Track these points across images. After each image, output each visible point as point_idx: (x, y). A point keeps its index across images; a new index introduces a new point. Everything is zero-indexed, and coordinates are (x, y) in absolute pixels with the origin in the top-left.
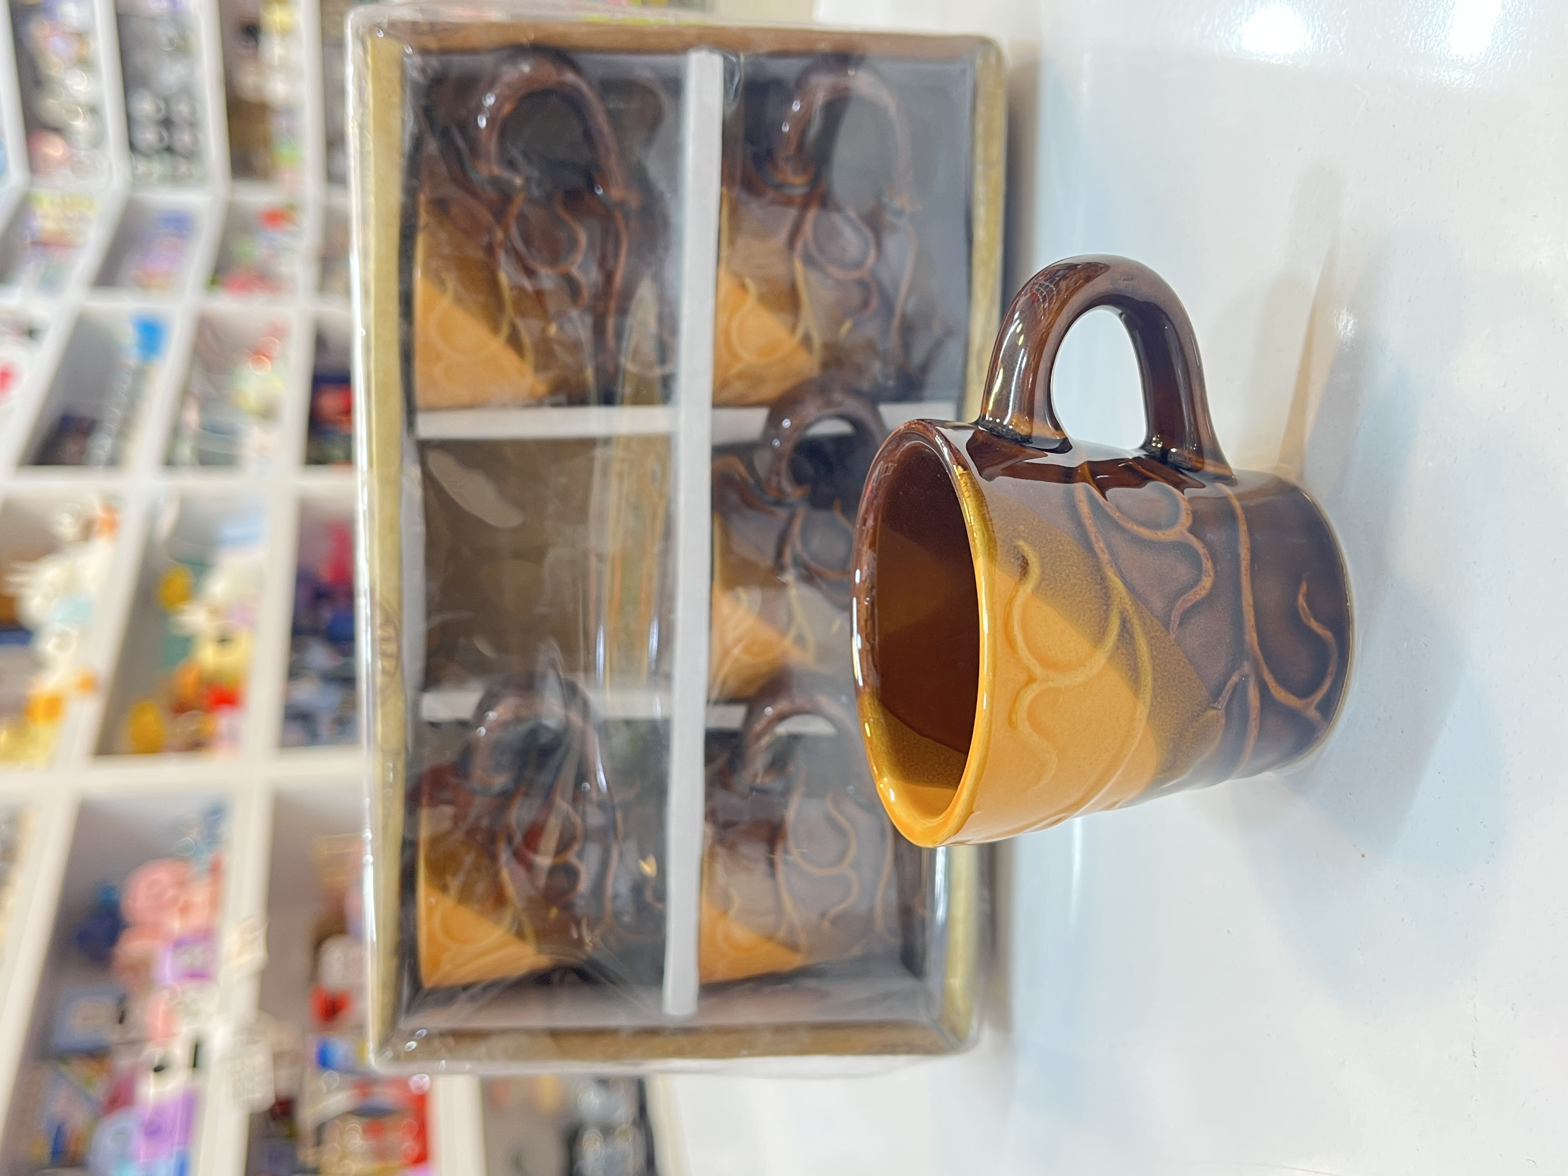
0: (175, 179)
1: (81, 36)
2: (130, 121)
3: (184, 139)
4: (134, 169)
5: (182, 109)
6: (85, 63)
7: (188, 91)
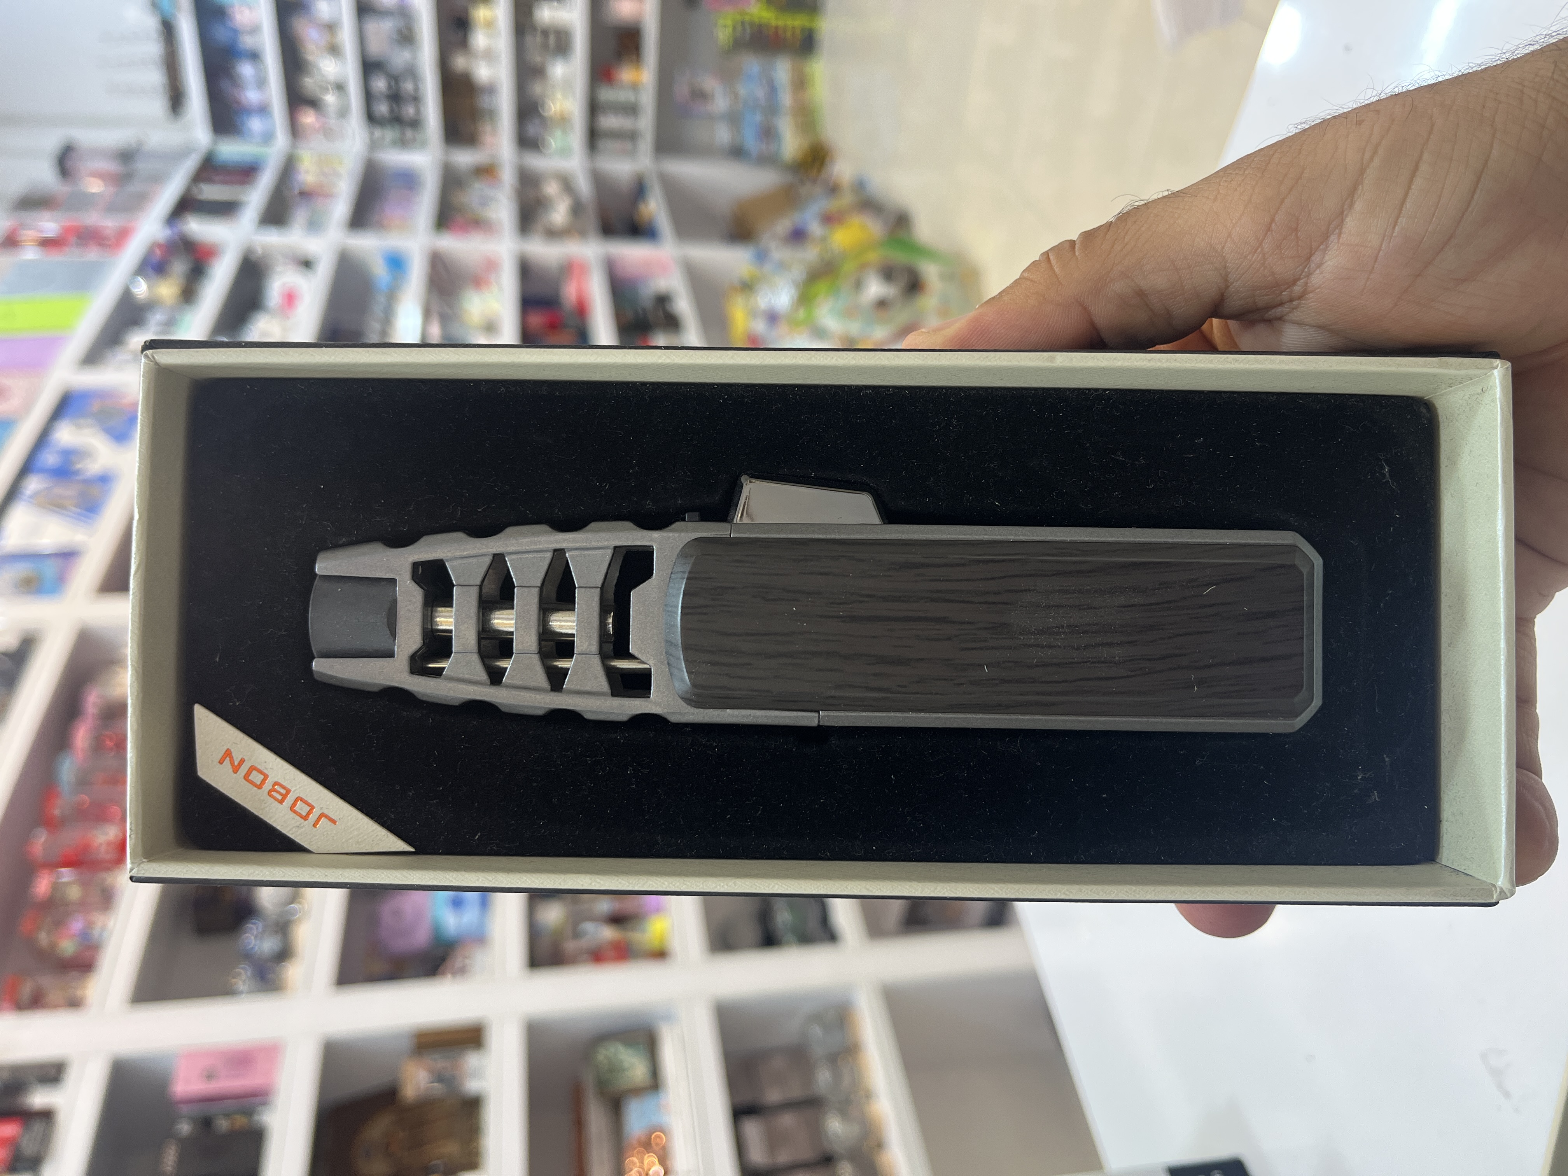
0: (403, 143)
1: (331, 27)
2: (369, 96)
3: (410, 111)
4: (372, 134)
5: (408, 86)
6: (334, 50)
7: (412, 72)
